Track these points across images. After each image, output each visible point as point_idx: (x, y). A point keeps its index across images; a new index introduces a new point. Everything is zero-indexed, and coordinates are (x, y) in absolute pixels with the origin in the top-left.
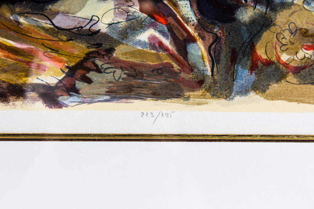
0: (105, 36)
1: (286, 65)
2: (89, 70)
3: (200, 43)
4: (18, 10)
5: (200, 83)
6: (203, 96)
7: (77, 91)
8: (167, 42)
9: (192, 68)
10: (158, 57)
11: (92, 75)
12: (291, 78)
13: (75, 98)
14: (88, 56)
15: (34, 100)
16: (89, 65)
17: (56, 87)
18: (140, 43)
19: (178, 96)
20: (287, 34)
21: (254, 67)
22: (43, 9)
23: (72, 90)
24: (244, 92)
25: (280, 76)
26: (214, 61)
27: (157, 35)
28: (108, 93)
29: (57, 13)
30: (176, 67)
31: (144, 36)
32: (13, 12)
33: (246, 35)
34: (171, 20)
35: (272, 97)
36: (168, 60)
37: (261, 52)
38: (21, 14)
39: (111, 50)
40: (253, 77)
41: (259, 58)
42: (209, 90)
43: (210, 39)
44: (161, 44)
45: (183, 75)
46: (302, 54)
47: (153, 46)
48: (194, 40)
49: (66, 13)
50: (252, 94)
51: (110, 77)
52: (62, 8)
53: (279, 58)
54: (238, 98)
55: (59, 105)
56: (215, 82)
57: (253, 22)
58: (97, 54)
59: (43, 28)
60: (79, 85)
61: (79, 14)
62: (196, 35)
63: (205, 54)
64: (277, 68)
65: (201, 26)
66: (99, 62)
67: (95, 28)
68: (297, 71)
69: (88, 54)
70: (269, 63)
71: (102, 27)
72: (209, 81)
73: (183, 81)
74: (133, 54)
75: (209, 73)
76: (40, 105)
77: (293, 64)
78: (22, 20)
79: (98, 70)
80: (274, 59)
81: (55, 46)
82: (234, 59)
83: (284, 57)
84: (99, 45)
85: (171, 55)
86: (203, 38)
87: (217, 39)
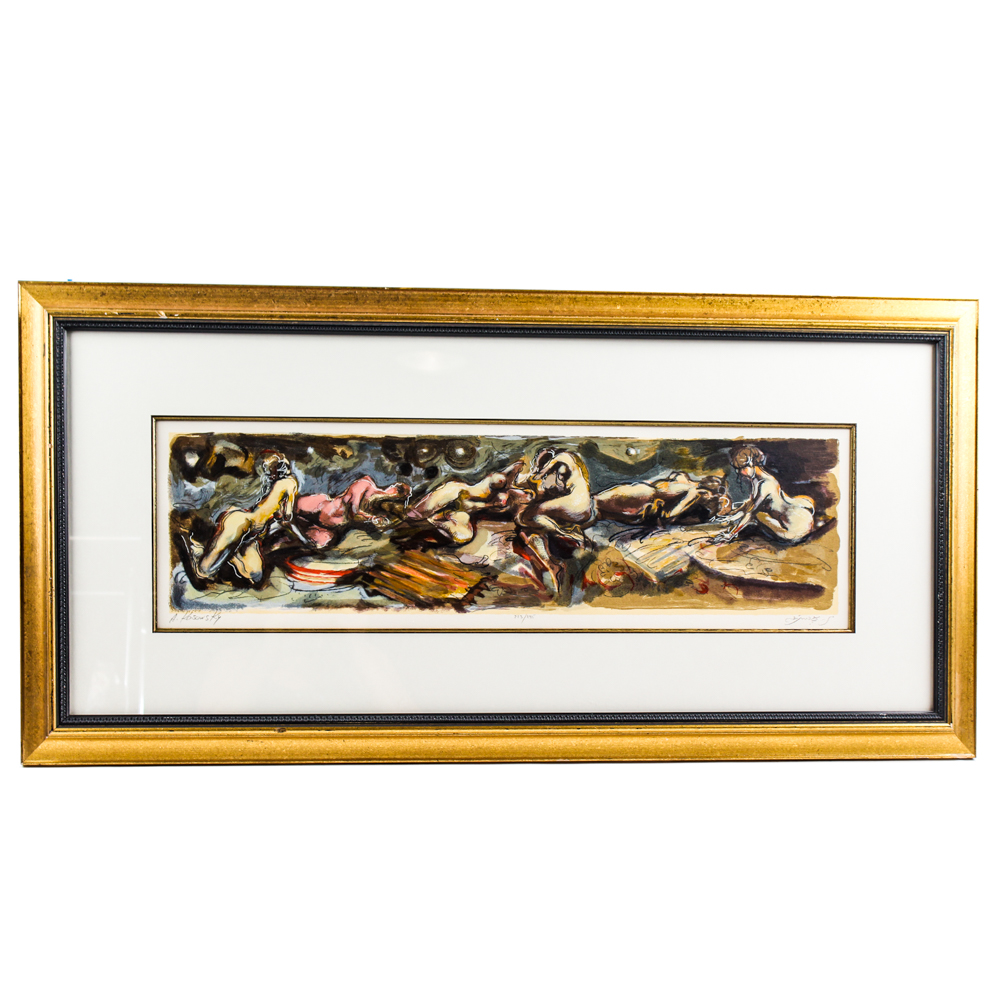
0: (492, 568)
1: (604, 585)
2: (482, 589)
3: (551, 571)
4: (439, 552)
5: (551, 596)
6: (553, 605)
7: (475, 602)
8: (530, 571)
9: (546, 587)
10: (525, 581)
11: (484, 592)
12: (607, 593)
13: (474, 607)
14: (482, 581)
15: (449, 608)
16: (482, 586)
17: (463, 600)
18: (514, 572)
19: (537, 605)
20: (605, 565)
21: (584, 587)
22: (454, 552)
23: (472, 602)
24: (578, 602)
25: (601, 592)
26: (560, 583)
27: (524, 567)
28: (494, 603)
29: (463, 554)
30: (536, 587)
31: (516, 568)
32: (436, 554)
33: (579, 566)
34: (532, 557)
35: (595, 606)
36: (531, 583)
37: (588, 577)
38: (440, 555)
39: (496, 577)
40: (584, 593)
41: (588, 581)
42: (556, 601)
43: (557, 569)
44: (527, 573)
45: (540, 592)
46: (613, 578)
47: (521, 574)
48: (547, 570)
49: (468, 554)
50: (583, 603)
51: (495, 593)
52: (465, 551)
53: (600, 581)
54: (574, 606)
55: (464, 611)
56: (560, 596)
57: (584, 558)
58: (487, 579)
59: (455, 564)
60: (477, 598)
61: (476, 555)
62: (548, 566)
63: (554, 579)
64: (599, 587)
65: (551, 561)
66: (488, 584)
67: (486, 563)
68: (611, 589)
69: (481, 580)
70: (593, 584)
71: (490, 562)
72: (556, 595)
73: (540, 595)
74: (510, 579)
75: (557, 590)
76: (453, 610)
77: (609, 585)
78: (441, 558)
79: (488, 589)
80: (597, 581)
81: (461, 574)
82: (572, 581)
83: (603, 580)
84: (488, 574)
85: (533, 580)
86: (553, 569)
87: (561, 569)
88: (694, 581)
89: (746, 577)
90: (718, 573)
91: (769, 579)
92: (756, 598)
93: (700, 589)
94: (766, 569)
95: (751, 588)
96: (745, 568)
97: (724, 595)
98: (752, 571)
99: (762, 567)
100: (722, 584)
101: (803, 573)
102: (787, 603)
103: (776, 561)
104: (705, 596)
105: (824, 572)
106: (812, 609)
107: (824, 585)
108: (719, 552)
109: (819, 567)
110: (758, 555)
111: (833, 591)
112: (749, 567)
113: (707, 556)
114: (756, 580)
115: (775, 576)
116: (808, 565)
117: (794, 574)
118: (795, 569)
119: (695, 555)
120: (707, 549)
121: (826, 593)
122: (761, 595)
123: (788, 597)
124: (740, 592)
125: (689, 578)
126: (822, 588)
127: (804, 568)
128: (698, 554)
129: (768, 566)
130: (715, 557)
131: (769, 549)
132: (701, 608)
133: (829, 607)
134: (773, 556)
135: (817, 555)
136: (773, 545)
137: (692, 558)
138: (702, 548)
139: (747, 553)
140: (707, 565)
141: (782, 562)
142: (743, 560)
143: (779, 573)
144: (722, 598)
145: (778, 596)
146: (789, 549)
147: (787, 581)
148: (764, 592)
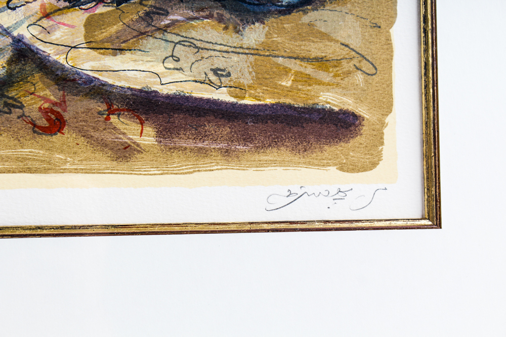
88: (26, 100)
89: (165, 90)
90: (90, 80)
91: (223, 96)
92: (190, 144)
93: (43, 122)
94: (215, 71)
95: (178, 118)
96: (160, 68)
97: (109, 137)
98: (179, 76)
99: (204, 67)
100: (103, 107)
101: (308, 80)
102: (271, 155)
103: (239, 50)
104: (57, 139)
105: (359, 77)
106: (333, 169)
107: (361, 110)
108: (90, 25)
109: (346, 66)
110: (193, 34)
111: (383, 125)
112: (170, 64)
113: (59, 35)
114: (188, 99)
115: (239, 89)
116: (321, 62)
117: (287, 83)
118: (287, 71)
119: (27, 33)
120: (58, 18)
121: (365, 129)
122: (204, 137)
123: (275, 142)
124: (149, 130)
125: (13, 93)
126: (355, 117)
127: (309, 70)
128: (35, 30)
129: (220, 63)
130: (80, 39)
131: (220, 20)
132: (46, 171)
133: (374, 165)
134: (231, 39)
135: (342, 35)
136: (232, 10)
137: (18, 41)
138: (47, 16)
139: (164, 30)
140: (61, 59)
141: (253, 52)
142: (156, 47)
143: (247, 80)
144: (103, 145)
145: (247, 139)
146: (271, 21)
147: (269, 101)
148: (210, 127)
